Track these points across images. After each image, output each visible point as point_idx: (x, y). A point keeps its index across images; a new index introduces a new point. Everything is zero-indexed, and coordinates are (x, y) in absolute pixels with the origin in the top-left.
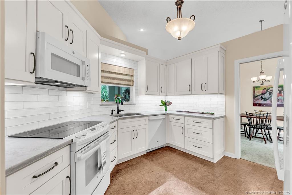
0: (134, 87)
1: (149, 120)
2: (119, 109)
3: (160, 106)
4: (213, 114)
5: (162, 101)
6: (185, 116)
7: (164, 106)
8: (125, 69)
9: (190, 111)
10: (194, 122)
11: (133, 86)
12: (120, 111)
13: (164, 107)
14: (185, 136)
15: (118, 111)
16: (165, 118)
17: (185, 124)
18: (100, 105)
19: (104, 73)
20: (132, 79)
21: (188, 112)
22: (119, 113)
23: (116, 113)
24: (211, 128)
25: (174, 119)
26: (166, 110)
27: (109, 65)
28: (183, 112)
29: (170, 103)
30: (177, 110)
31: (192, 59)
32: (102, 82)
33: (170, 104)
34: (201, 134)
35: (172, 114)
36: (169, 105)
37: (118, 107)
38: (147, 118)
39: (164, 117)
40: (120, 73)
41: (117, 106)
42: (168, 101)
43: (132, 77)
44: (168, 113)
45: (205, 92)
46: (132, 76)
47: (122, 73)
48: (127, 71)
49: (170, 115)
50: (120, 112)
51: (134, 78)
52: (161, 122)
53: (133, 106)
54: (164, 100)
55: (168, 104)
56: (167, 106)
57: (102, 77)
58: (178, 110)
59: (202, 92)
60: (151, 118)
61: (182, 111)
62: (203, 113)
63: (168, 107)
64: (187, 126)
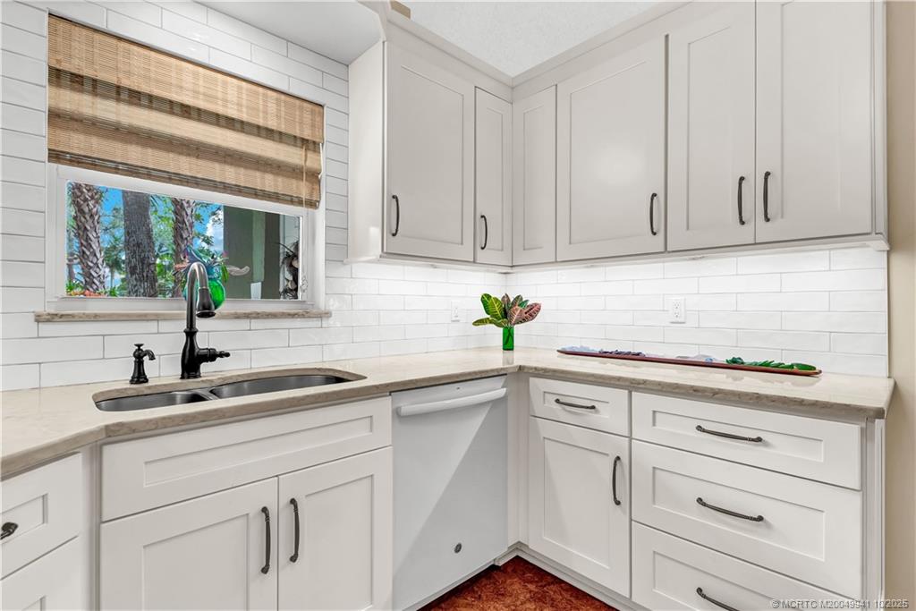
0: (320, 214)
1: (397, 414)
2: (202, 343)
3: (479, 322)
4: (807, 371)
5: (486, 300)
6: (633, 386)
7: (499, 325)
8: (257, 93)
9: (647, 352)
10: (699, 428)
11: (313, 204)
12: (212, 356)
13: (496, 333)
14: (631, 520)
15: (192, 361)
16: (503, 400)
17: (630, 438)
18: (39, 319)
19: (82, 91)
20: (309, 164)
21: (637, 357)
22: (197, 369)
23: (179, 372)
24: (857, 487)
25: (558, 406)
26: (508, 344)
27: (122, 44)
28: (604, 355)
29: (532, 307)
30: (567, 346)
31: (667, 36)
32: (56, 156)
33: (531, 312)
34: (760, 519)
35: (545, 370)
36: (524, 320)
37: (191, 333)
38: (384, 406)
39: (496, 390)
40: (220, 110)
41: (184, 325)
42: (518, 297)
43: (310, 154)
44: (521, 368)
45: (765, 231)
46: (311, 145)
47: (232, 112)
48: (272, 107)
49: (532, 380)
50: (205, 368)
51: (323, 161)
52: (476, 422)
53: (314, 323)
54: (497, 294)
55: (517, 312)
56: (515, 326)
57: (57, 117)
58: (577, 346)
59: (745, 234)
60: (410, 404)
61: (597, 350)
62: (735, 365)
63: (518, 330)
64: (646, 456)
